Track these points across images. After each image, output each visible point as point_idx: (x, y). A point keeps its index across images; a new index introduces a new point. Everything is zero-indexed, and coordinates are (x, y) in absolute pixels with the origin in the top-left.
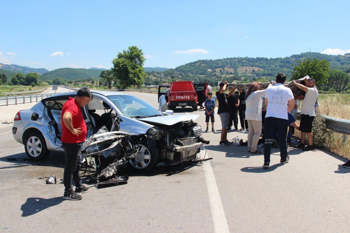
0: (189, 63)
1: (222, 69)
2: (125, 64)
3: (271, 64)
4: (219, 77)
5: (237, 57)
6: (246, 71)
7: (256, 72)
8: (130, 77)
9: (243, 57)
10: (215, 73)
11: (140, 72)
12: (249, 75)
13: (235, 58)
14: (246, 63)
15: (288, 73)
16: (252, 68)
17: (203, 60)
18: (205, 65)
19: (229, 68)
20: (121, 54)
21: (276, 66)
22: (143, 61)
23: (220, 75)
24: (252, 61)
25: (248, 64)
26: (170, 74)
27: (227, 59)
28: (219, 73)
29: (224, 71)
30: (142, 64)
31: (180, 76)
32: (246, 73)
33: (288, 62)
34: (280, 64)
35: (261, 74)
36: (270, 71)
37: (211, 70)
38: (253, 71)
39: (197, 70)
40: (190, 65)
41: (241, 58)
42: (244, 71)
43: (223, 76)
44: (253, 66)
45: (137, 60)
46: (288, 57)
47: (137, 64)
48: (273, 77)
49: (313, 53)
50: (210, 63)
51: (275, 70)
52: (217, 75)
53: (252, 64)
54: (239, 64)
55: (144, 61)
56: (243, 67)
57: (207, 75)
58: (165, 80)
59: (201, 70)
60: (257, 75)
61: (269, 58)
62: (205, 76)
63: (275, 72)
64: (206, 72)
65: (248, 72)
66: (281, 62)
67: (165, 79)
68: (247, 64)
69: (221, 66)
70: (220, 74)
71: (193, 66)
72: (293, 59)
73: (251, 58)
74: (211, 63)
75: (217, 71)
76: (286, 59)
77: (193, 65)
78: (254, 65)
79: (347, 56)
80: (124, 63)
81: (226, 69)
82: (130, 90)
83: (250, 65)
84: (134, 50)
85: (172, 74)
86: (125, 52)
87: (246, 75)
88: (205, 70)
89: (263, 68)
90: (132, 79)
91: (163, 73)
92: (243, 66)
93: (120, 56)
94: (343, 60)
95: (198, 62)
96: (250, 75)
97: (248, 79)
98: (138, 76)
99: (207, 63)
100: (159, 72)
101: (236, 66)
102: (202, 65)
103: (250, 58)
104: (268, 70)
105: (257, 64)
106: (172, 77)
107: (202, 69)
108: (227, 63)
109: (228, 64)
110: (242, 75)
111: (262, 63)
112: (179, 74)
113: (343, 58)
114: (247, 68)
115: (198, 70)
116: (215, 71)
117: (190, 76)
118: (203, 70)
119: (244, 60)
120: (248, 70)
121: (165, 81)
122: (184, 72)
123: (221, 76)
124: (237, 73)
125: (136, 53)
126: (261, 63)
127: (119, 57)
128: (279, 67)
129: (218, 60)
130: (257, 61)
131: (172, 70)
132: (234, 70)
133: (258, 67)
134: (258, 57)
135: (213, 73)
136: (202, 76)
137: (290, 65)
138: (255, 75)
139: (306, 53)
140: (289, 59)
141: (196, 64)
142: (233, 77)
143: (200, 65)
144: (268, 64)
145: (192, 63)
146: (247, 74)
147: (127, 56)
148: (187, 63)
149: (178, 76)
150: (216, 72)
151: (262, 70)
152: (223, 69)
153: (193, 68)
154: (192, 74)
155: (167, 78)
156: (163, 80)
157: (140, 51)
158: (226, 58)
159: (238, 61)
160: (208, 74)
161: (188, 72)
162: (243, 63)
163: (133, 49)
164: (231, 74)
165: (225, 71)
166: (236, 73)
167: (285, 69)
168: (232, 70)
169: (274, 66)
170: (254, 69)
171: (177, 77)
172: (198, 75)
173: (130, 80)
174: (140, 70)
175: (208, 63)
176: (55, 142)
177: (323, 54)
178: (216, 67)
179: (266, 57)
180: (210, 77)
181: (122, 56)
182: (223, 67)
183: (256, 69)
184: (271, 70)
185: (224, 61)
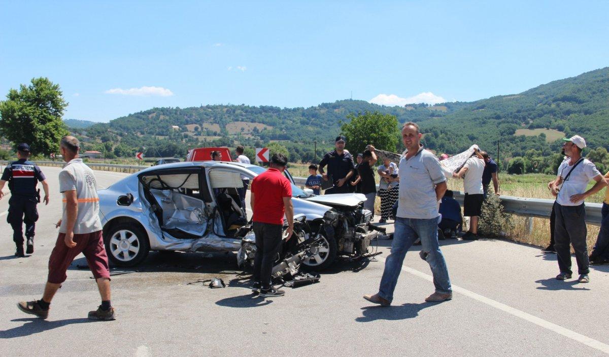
0: (135, 114)
1: (198, 125)
2: (26, 112)
3: (285, 118)
4: (193, 141)
5: (225, 104)
6: (243, 129)
7: (260, 131)
8: (36, 138)
9: (236, 104)
10: (186, 133)
11: (57, 129)
12: (247, 138)
13: (221, 106)
14: (242, 115)
15: (315, 135)
16: (253, 125)
17: (163, 108)
18: (167, 118)
19: (212, 123)
20: (15, 91)
21: (294, 121)
22: (61, 108)
23: (195, 137)
24: (252, 112)
25: (245, 117)
26: (99, 132)
27: (208, 107)
28: (194, 132)
29: (202, 128)
30: (59, 114)
31: (119, 138)
32: (242, 133)
33: (313, 116)
34: (301, 118)
35: (268, 137)
36: (284, 130)
37: (178, 127)
38: (255, 130)
39: (151, 126)
40: (138, 117)
41: (233, 106)
42: (239, 131)
43: (201, 138)
44: (255, 122)
45: (49, 105)
46: (315, 107)
47: (50, 114)
48: (289, 141)
49: (355, 100)
50: (176, 114)
51: (294, 129)
52: (190, 137)
53: (252, 117)
54: (229, 117)
55: (64, 108)
56: (236, 122)
57: (170, 136)
58: (91, 145)
59: (159, 127)
60: (262, 138)
61: (282, 108)
62: (167, 137)
63: (293, 132)
64: (168, 130)
65: (246, 131)
66: (303, 115)
67: (89, 142)
68: (243, 117)
69: (196, 120)
70: (195, 135)
71: (143, 119)
72: (322, 111)
73: (250, 106)
74: (178, 113)
75: (189, 129)
76: (312, 110)
77: (144, 117)
78: (257, 120)
79: (409, 109)
80: (24, 110)
81: (205, 125)
82: (39, 162)
83: (250, 119)
84: (43, 85)
85: (103, 132)
86: (24, 89)
87: (243, 137)
88: (167, 126)
89: (272, 124)
90: (41, 141)
91: (86, 130)
92: (237, 120)
93: (13, 97)
94: (403, 115)
95: (154, 112)
96: (249, 138)
97: (246, 145)
98: (52, 136)
99: (171, 113)
100: (77, 128)
101: (224, 120)
102: (162, 117)
103: (248, 106)
104: (281, 129)
105: (262, 117)
106: (105, 140)
107: (161, 125)
108: (207, 115)
109: (208, 117)
110: (236, 136)
111: (271, 116)
112: (117, 134)
113: (402, 112)
114: (244, 125)
115: (154, 127)
116: (185, 130)
117: (138, 138)
118: (163, 127)
119: (239, 110)
120: (246, 128)
121: (91, 147)
122: (127, 129)
123: (197, 139)
124: (226, 134)
125: (48, 92)
126: (268, 117)
127: (11, 98)
128: (299, 124)
129: (192, 109)
130: (261, 113)
131: (103, 125)
132: (220, 127)
133: (263, 123)
134: (264, 105)
135: (183, 134)
136: (161, 138)
137: (318, 121)
138: (259, 138)
139: (345, 100)
140: (316, 111)
141: (150, 116)
142: (220, 140)
143: (158, 117)
144: (280, 118)
145: (141, 113)
146: (245, 136)
147: (29, 97)
148: (132, 113)
149: (116, 137)
150: (187, 131)
151: (270, 128)
152: (201, 125)
153: (143, 123)
154: (142, 133)
155: (93, 141)
156: (86, 144)
157: (55, 88)
158: (205, 105)
159: (227, 111)
160: (173, 134)
161: (135, 131)
162: (237, 116)
163: (40, 83)
164: (215, 134)
165: (204, 130)
166: (224, 133)
167: (310, 128)
168: (216, 128)
169: (291, 122)
170: (256, 127)
171: (113, 140)
172: (153, 136)
173: (36, 143)
174: (56, 124)
175: (172, 115)
176: (163, 237)
177: (372, 104)
178: (187, 122)
179: (278, 107)
180: (176, 140)
181: (18, 96)
182: (200, 122)
183: (260, 127)
184: (287, 128)
185: (202, 111)
